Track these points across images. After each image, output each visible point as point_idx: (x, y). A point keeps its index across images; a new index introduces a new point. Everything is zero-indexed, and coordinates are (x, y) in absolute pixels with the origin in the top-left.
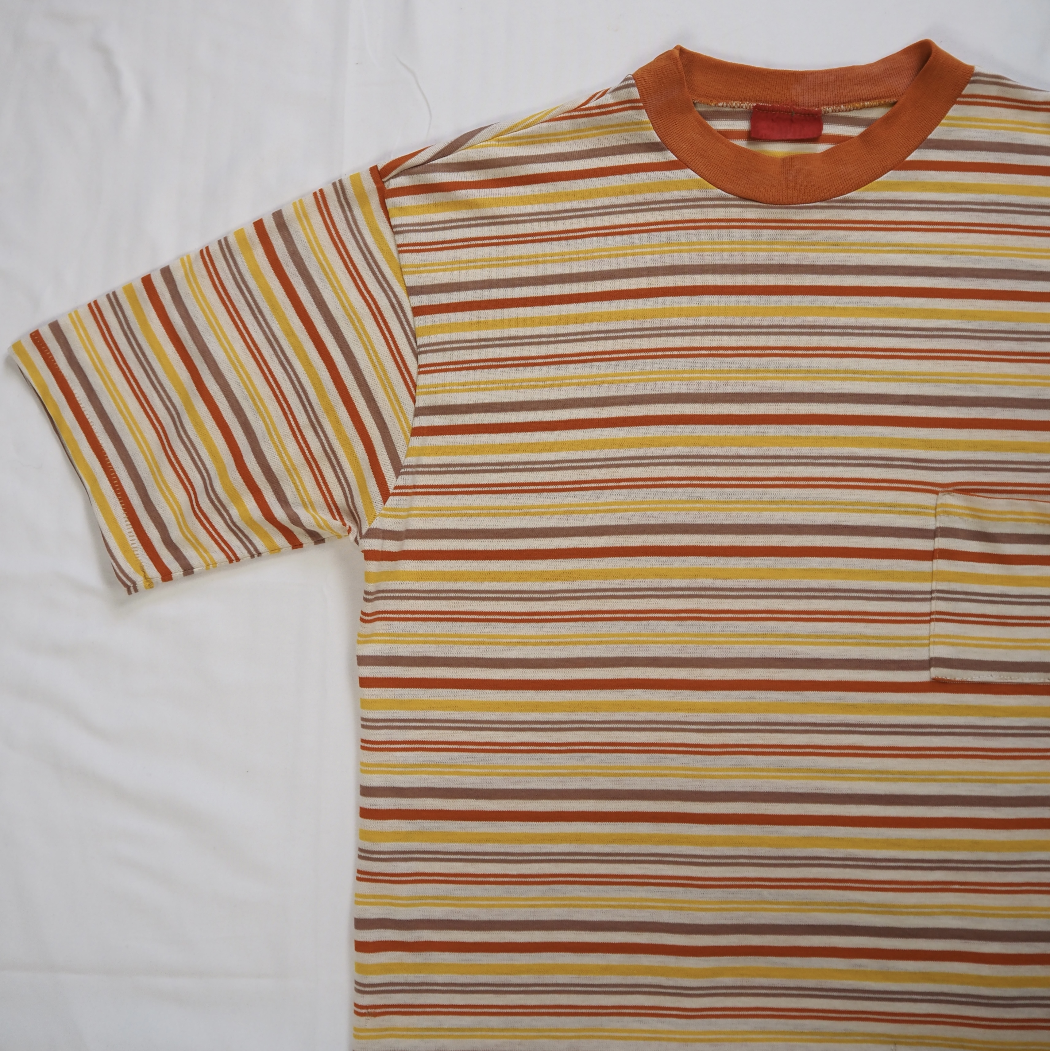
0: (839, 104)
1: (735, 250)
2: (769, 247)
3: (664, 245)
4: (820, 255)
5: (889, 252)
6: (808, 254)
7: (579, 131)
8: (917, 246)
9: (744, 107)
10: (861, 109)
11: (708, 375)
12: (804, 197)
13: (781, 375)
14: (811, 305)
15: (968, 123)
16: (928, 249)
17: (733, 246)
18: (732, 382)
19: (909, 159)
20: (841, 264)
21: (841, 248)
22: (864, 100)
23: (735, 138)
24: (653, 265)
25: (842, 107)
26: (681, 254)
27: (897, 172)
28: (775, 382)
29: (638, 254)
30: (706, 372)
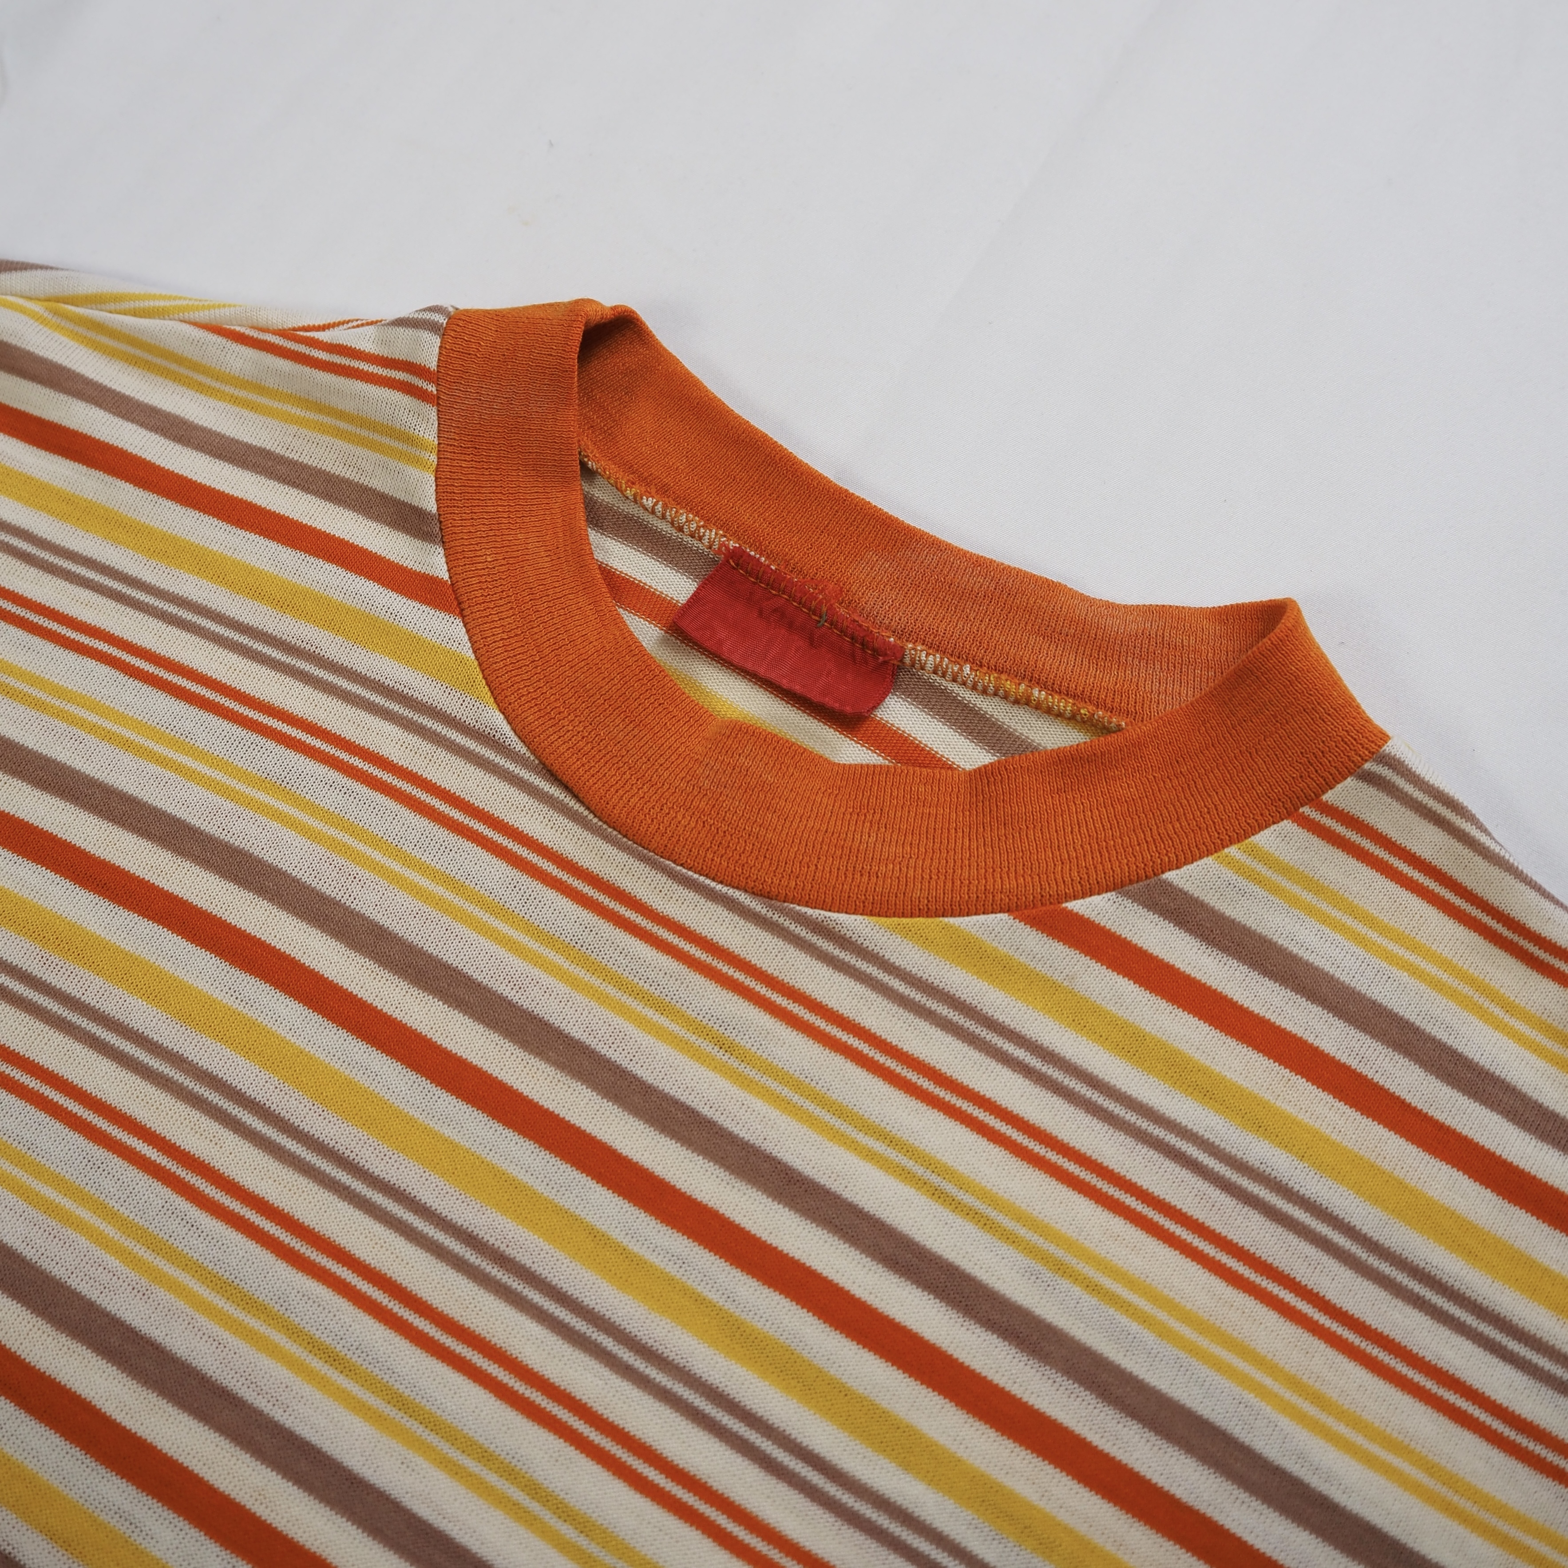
0: (959, 657)
1: (439, 904)
2: (534, 945)
3: (263, 783)
4: (663, 1050)
5: (870, 1156)
6: (630, 1028)
7: (261, 389)
8: (963, 1184)
9: (706, 541)
10: (1016, 702)
11: (110, 1231)
12: (710, 856)
13: (317, 1364)
14: (540, 1188)
15: (1307, 897)
16: (993, 1214)
17: (440, 890)
18: (161, 1294)
19: (1076, 906)
20: (706, 1111)
21: (734, 1063)
22: (1034, 680)
23: (636, 610)
24: (195, 821)
25: (967, 669)
26: (289, 835)
27: (1019, 926)
28: (279, 1372)
29: (179, 769)
30: (111, 1216)
